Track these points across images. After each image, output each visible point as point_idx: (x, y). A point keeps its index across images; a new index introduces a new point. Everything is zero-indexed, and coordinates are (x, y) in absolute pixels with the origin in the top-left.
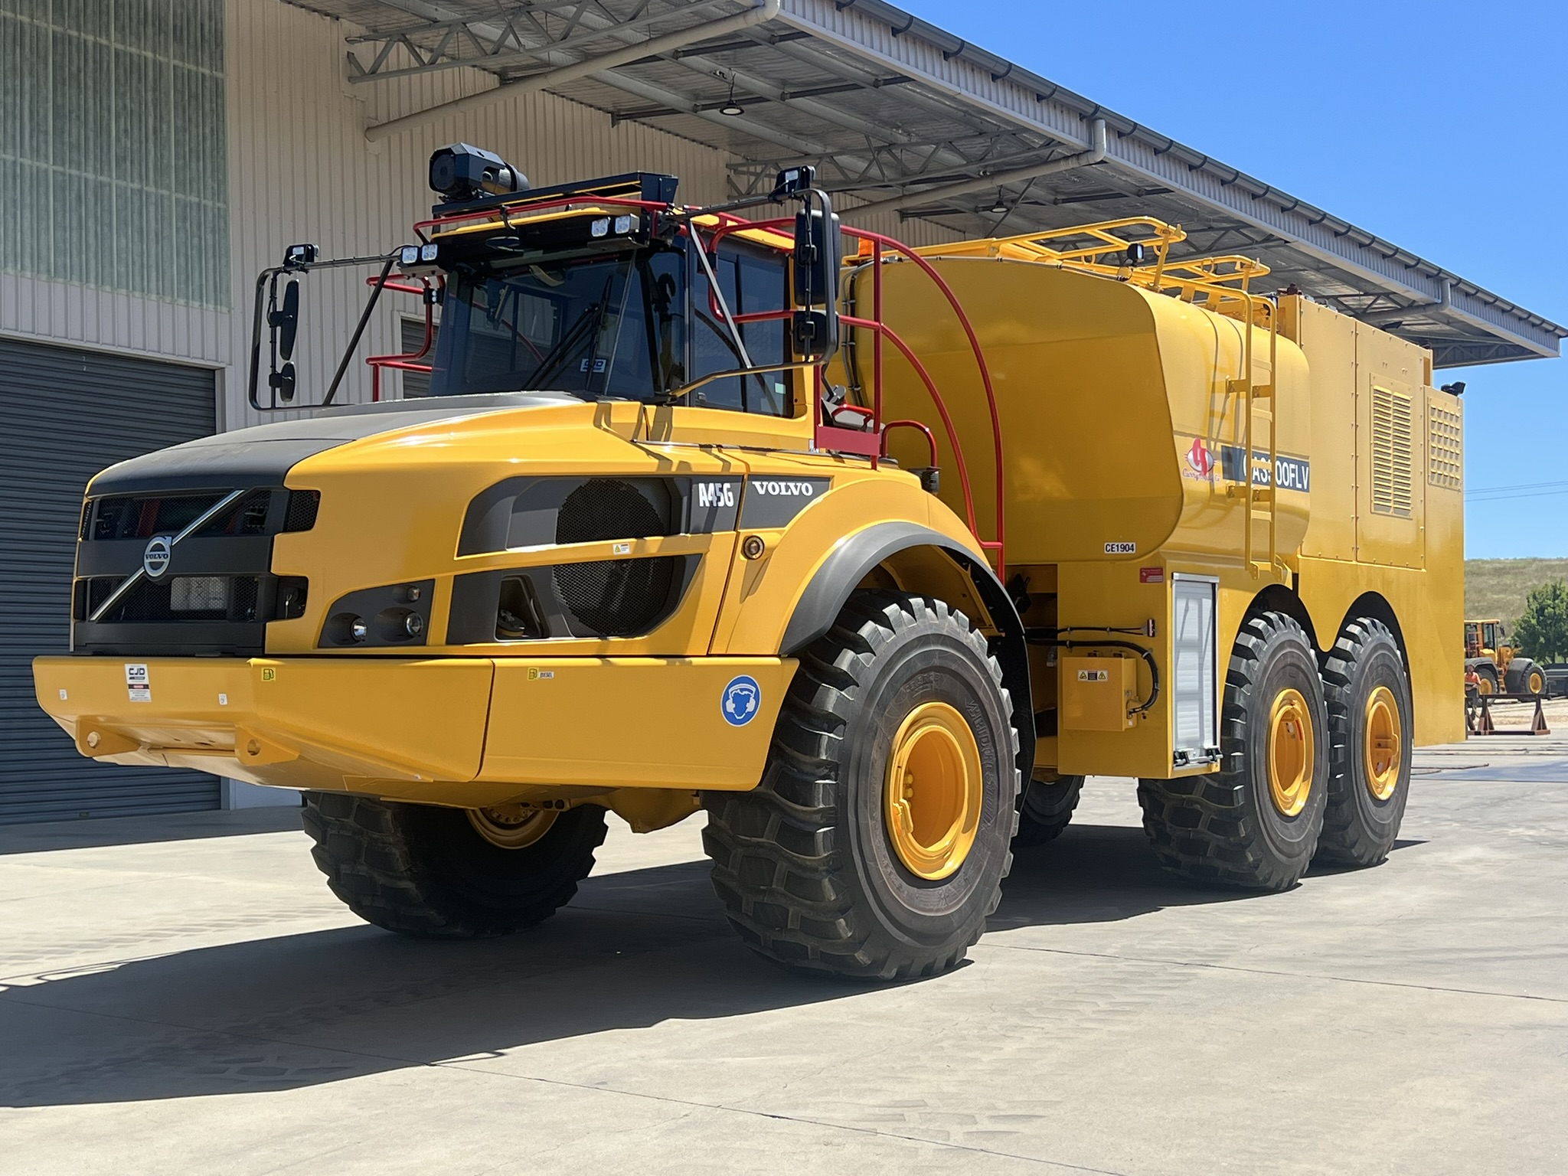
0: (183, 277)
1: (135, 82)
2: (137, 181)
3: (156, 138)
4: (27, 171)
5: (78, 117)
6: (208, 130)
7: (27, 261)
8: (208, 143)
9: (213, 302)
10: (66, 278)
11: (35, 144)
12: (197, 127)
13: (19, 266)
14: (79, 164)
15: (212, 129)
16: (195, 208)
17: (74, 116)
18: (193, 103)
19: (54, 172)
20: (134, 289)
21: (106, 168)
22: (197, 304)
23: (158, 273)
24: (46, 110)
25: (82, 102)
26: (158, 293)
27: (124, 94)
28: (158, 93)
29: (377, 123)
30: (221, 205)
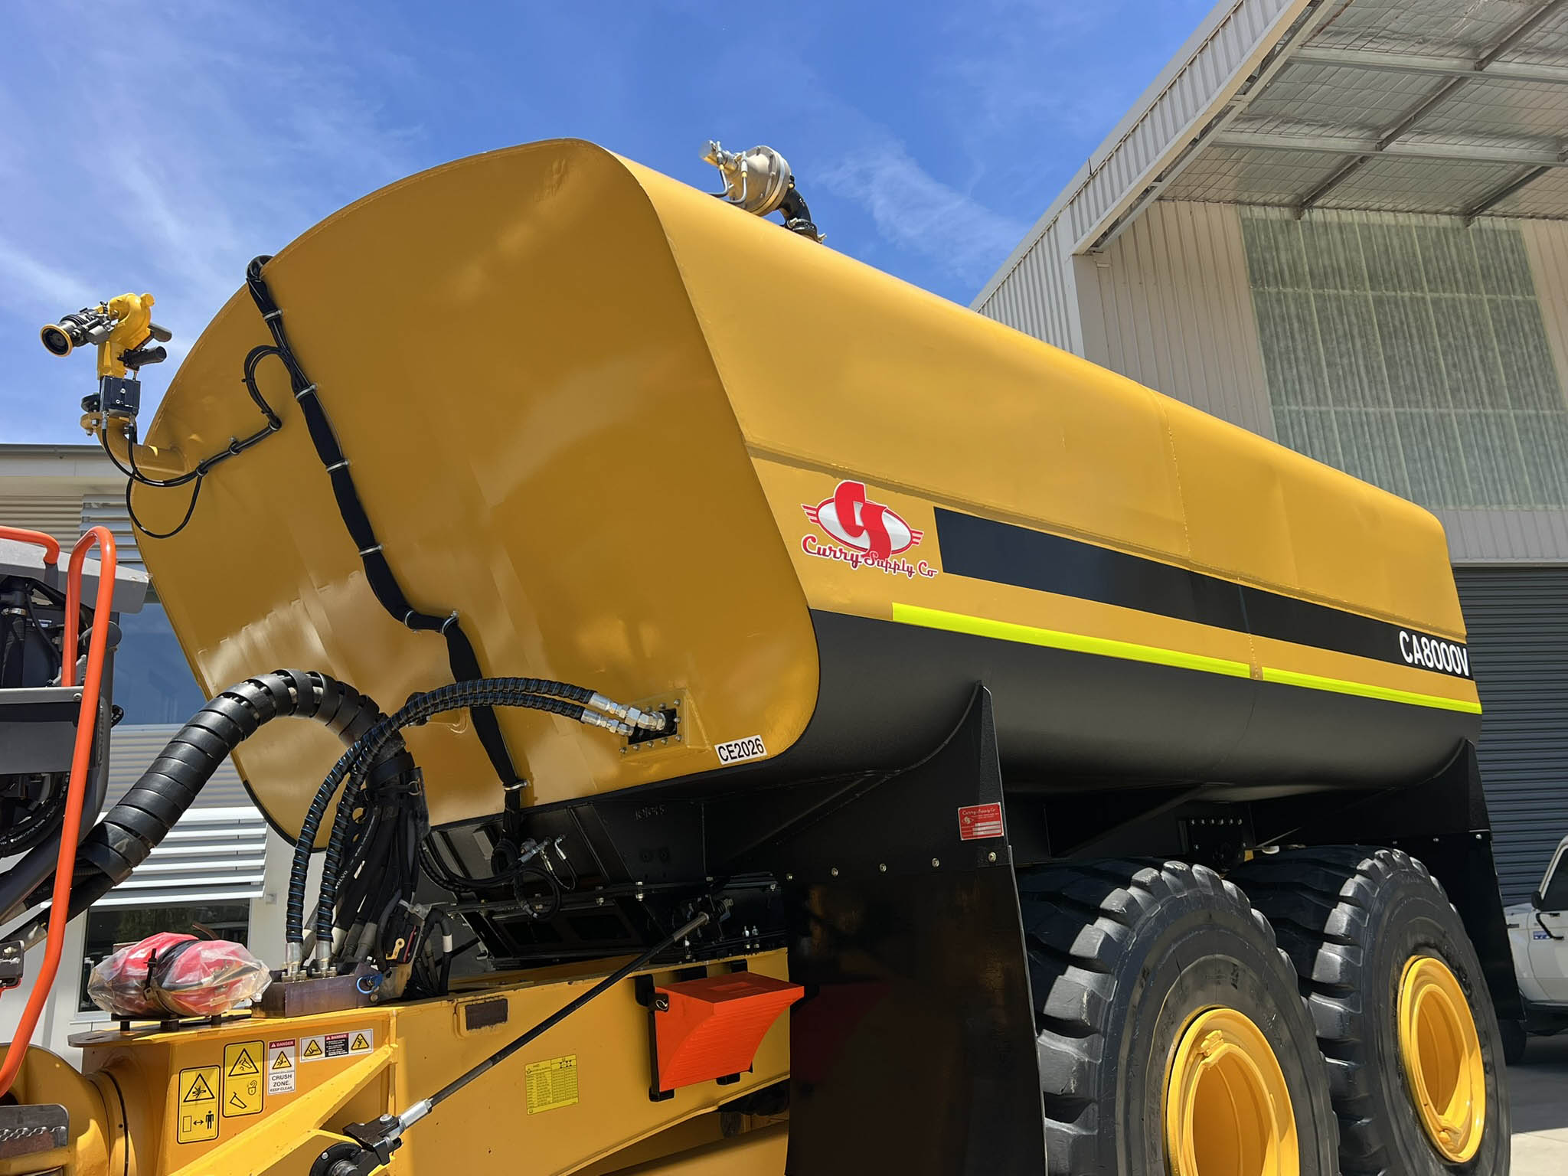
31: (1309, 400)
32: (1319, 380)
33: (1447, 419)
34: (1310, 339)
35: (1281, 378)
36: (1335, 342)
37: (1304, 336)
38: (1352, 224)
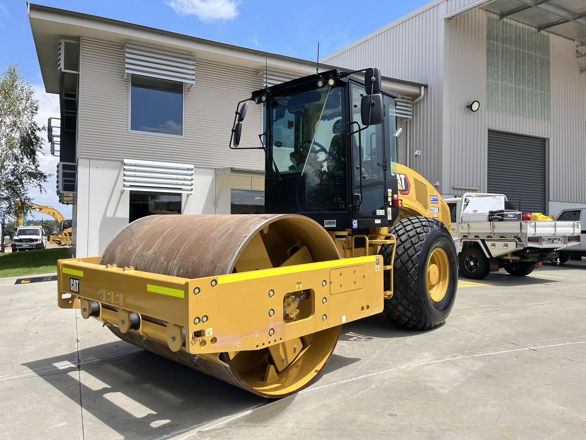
0: (541, 114)
1: (531, 61)
2: (531, 88)
4: (509, 87)
8: (546, 77)
9: (547, 120)
10: (516, 115)
11: (510, 80)
12: (544, 72)
13: (506, 113)
14: (519, 84)
15: (547, 73)
16: (544, 95)
17: (518, 71)
18: (543, 66)
19: (514, 87)
20: (530, 117)
21: (525, 85)
22: (544, 121)
23: (535, 113)
24: (513, 70)
25: (520, 68)
26: (535, 118)
27: (529, 65)
28: (536, 64)
29: (583, 69)
30: (549, 94)
31: (495, 79)
32: (498, 73)
33: (525, 91)
34: (498, 58)
35: (490, 70)
36: (504, 62)
38: (513, 25)
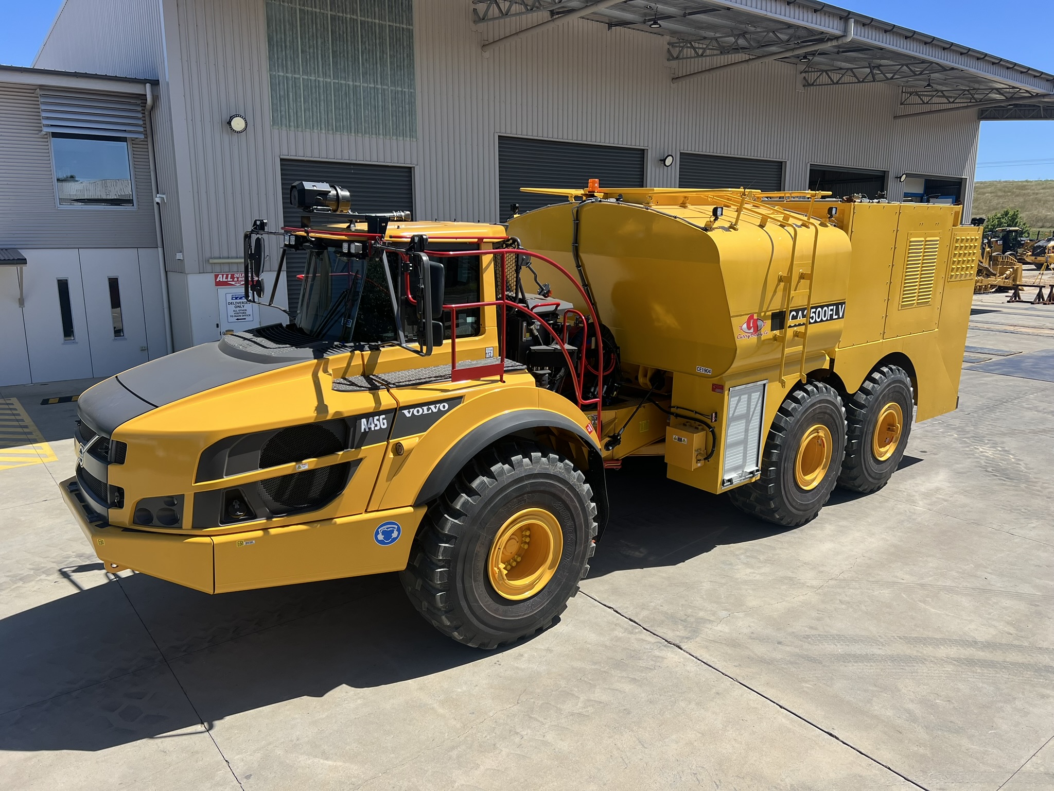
0: (395, 126)
1: (370, 35)
2: (372, 83)
3: (381, 62)
4: (321, 84)
5: (344, 55)
6: (405, 55)
7: (323, 126)
8: (406, 62)
9: (409, 137)
10: (341, 132)
11: (324, 70)
12: (400, 54)
13: (319, 129)
14: (345, 78)
15: (407, 54)
16: (400, 93)
17: (342, 55)
18: (398, 43)
19: (334, 83)
20: (372, 134)
21: (358, 79)
22: (401, 138)
23: (383, 125)
24: (329, 54)
25: (345, 48)
26: (383, 135)
27: (365, 42)
28: (381, 40)
29: (487, 43)
30: (412, 90)
31: (290, 71)
32: (296, 60)
33: (358, 89)
34: (294, 35)
35: (276, 56)
36: (307, 39)
37: (291, 33)
